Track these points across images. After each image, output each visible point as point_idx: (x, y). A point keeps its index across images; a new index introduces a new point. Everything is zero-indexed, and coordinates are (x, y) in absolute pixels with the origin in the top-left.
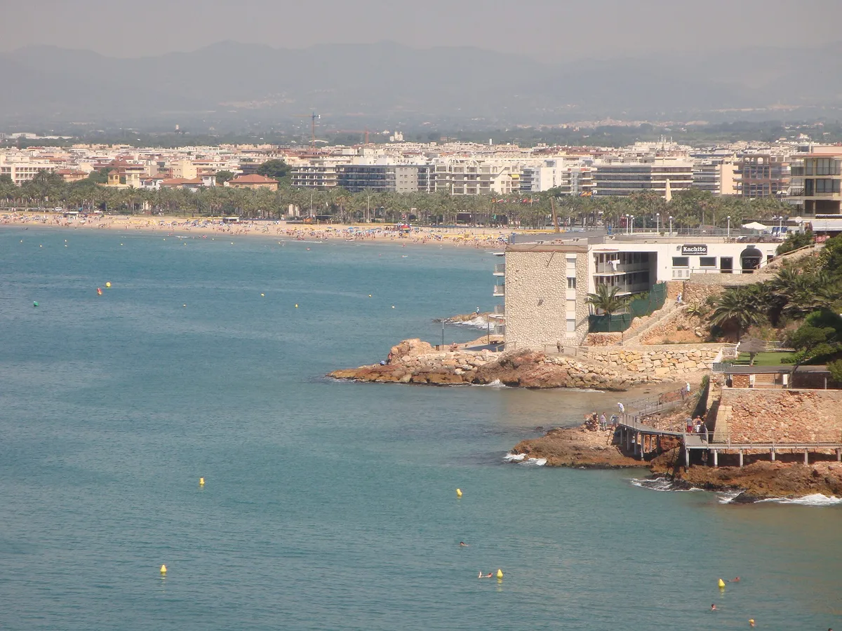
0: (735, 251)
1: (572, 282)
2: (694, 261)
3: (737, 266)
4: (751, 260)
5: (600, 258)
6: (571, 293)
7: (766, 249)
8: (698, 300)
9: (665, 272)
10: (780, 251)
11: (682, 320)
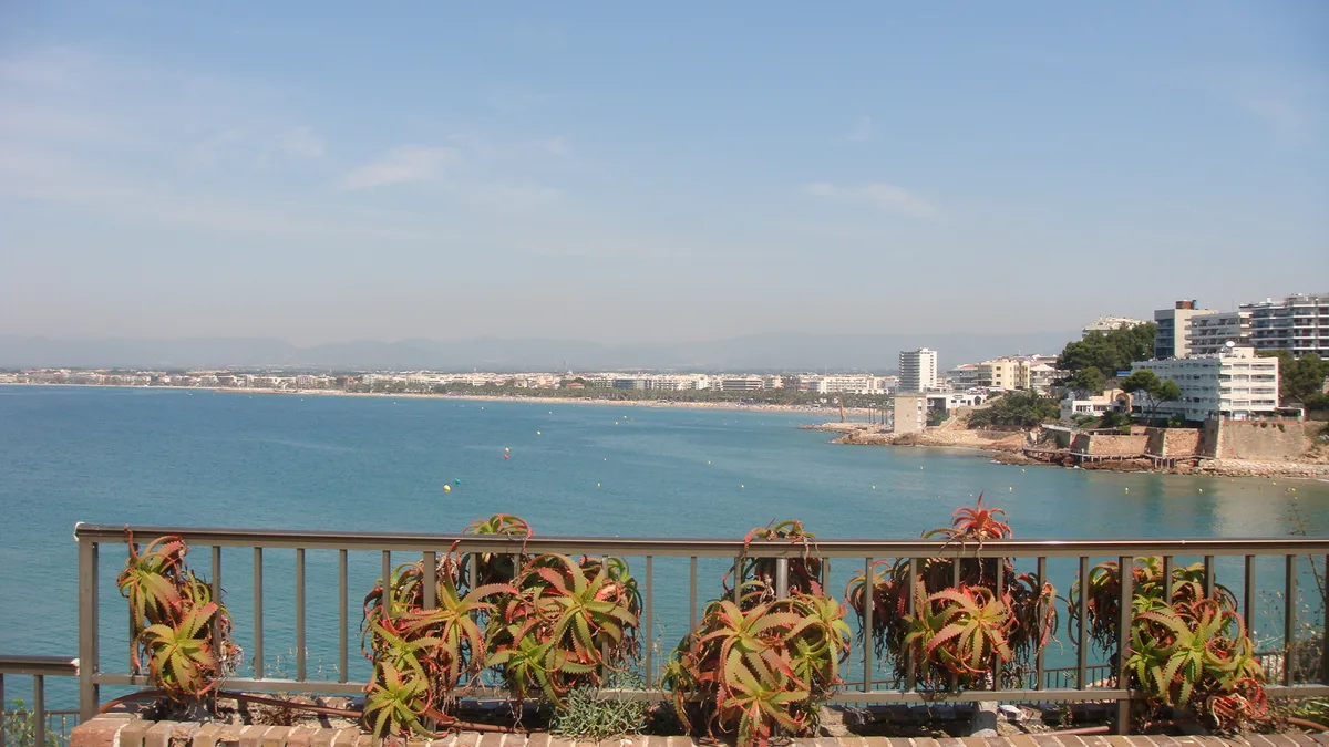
0: (972, 398)
1: (920, 408)
2: (958, 401)
3: (973, 403)
4: (977, 401)
5: (929, 400)
6: (920, 412)
7: (983, 397)
8: (963, 415)
9: (949, 405)
10: (988, 398)
11: (958, 422)
